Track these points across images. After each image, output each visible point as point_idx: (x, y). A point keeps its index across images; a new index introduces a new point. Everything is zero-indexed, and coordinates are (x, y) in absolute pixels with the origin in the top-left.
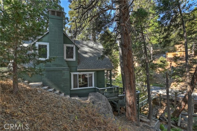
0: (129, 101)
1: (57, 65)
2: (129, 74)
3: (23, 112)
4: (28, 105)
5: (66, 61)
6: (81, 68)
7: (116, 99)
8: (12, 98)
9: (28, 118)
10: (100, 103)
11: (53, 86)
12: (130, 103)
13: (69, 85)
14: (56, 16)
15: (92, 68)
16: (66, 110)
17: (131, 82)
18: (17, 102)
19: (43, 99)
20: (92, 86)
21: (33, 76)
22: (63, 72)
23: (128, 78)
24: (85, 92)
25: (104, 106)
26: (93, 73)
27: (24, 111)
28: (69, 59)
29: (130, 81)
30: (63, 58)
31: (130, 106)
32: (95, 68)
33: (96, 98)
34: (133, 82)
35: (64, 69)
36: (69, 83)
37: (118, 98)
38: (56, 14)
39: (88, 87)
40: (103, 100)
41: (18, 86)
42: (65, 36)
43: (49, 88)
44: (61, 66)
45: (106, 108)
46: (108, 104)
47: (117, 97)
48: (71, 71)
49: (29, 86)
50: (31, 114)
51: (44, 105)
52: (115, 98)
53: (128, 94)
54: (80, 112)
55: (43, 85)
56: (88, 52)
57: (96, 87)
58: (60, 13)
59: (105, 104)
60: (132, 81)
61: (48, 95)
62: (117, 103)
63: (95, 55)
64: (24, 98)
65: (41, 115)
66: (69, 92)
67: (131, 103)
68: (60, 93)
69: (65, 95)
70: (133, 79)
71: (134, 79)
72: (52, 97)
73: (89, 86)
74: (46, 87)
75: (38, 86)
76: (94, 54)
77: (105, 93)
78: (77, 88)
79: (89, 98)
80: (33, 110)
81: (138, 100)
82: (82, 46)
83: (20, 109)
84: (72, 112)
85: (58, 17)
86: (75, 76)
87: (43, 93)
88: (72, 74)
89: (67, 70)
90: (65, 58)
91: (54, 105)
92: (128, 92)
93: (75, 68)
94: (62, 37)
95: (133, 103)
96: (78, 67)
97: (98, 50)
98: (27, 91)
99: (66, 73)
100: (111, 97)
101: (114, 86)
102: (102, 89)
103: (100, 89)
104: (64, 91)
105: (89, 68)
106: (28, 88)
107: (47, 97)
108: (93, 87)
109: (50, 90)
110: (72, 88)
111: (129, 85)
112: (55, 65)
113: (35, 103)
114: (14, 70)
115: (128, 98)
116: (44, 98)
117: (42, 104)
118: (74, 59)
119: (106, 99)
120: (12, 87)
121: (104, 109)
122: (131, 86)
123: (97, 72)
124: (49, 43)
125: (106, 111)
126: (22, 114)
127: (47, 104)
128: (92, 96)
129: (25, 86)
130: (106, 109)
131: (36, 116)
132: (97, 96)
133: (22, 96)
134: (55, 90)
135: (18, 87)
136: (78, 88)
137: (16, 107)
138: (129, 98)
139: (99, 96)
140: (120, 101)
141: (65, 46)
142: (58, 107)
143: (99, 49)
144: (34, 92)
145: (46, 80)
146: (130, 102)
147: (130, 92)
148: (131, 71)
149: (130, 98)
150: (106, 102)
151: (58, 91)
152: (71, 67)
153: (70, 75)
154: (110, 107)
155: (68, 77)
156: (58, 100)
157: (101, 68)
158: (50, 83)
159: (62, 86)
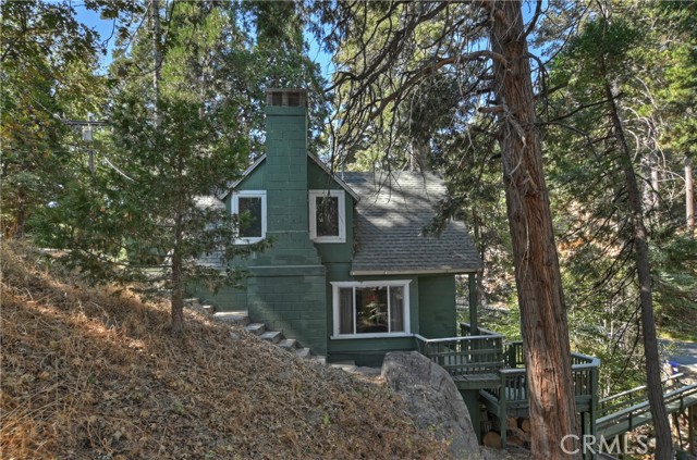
0: (538, 394)
1: (289, 259)
2: (537, 289)
3: (188, 381)
4: (202, 367)
5: (316, 245)
6: (363, 268)
7: (489, 381)
8: (168, 346)
9: (198, 397)
10: (420, 390)
11: (278, 323)
12: (543, 401)
13: (324, 322)
14: (285, 108)
15: (399, 268)
16: (299, 394)
17: (544, 318)
18: (178, 356)
19: (241, 356)
20: (402, 329)
21: (220, 290)
22: (307, 279)
23: (534, 304)
24: (376, 348)
25: (433, 403)
26: (406, 283)
27: (191, 379)
28: (324, 237)
29: (541, 314)
30: (308, 234)
31: (545, 414)
32: (413, 267)
33: (407, 370)
34: (557, 321)
35: (308, 271)
36: (325, 316)
37: (500, 382)
38: (285, 100)
39: (389, 334)
40: (434, 382)
41: (182, 315)
42: (313, 164)
43: (266, 329)
44: (300, 260)
45: (440, 409)
46: (455, 398)
47: (495, 377)
48: (330, 277)
49: (211, 319)
50: (206, 390)
51: (242, 374)
52: (486, 377)
53: (535, 369)
54: (343, 408)
55: (250, 320)
56: (393, 211)
57: (418, 336)
58: (297, 94)
59: (440, 394)
60: (550, 313)
61: (256, 347)
62: (499, 398)
63: (416, 219)
64: (195, 349)
65: (229, 395)
66: (325, 346)
67: (550, 404)
68: (297, 346)
69: (312, 354)
70: (554, 308)
71: (559, 310)
72: (267, 354)
73: (392, 330)
74: (256, 327)
75: (236, 322)
76: (411, 216)
77: (446, 358)
78: (352, 332)
79: (385, 367)
80: (213, 381)
81: (589, 396)
82: (372, 191)
83: (183, 373)
84: (319, 402)
85: (293, 110)
86: (344, 292)
87: (244, 341)
88: (336, 285)
89: (318, 272)
90: (313, 235)
91: (267, 375)
92: (535, 359)
93: (344, 266)
94: (304, 169)
95: (558, 404)
96: (355, 262)
97: (428, 201)
98: (204, 331)
99: (317, 282)
100: (472, 373)
101: (486, 334)
102: (438, 343)
103: (428, 341)
104: (309, 342)
105: (389, 268)
106: (207, 323)
107: (253, 353)
108: (407, 332)
109: (270, 335)
110: (337, 335)
111: (540, 333)
112: (283, 257)
113: (219, 363)
114: (174, 274)
115: (536, 382)
116: (245, 355)
117: (236, 369)
118: (342, 237)
119: (444, 379)
120: (170, 320)
121: (432, 410)
122: (545, 335)
123: (422, 282)
124: (265, 192)
125: (439, 418)
126: (188, 386)
127: (252, 371)
128: (392, 363)
129: (201, 318)
130: (442, 413)
131: (218, 397)
132: (412, 363)
133: (191, 343)
134: (282, 337)
135: (182, 320)
136: (355, 335)
137: (176, 368)
138: (541, 384)
139: (418, 366)
140: (509, 393)
141: (314, 195)
142: (278, 383)
143: (431, 195)
144: (220, 337)
145: (257, 303)
146: (546, 397)
147: (543, 359)
148: (547, 278)
149: (545, 381)
150: (443, 388)
151: (290, 342)
152: (331, 264)
153: (329, 289)
154: (462, 407)
155: (322, 297)
156: (283, 364)
157: (435, 265)
158: (269, 315)
159: (304, 323)
